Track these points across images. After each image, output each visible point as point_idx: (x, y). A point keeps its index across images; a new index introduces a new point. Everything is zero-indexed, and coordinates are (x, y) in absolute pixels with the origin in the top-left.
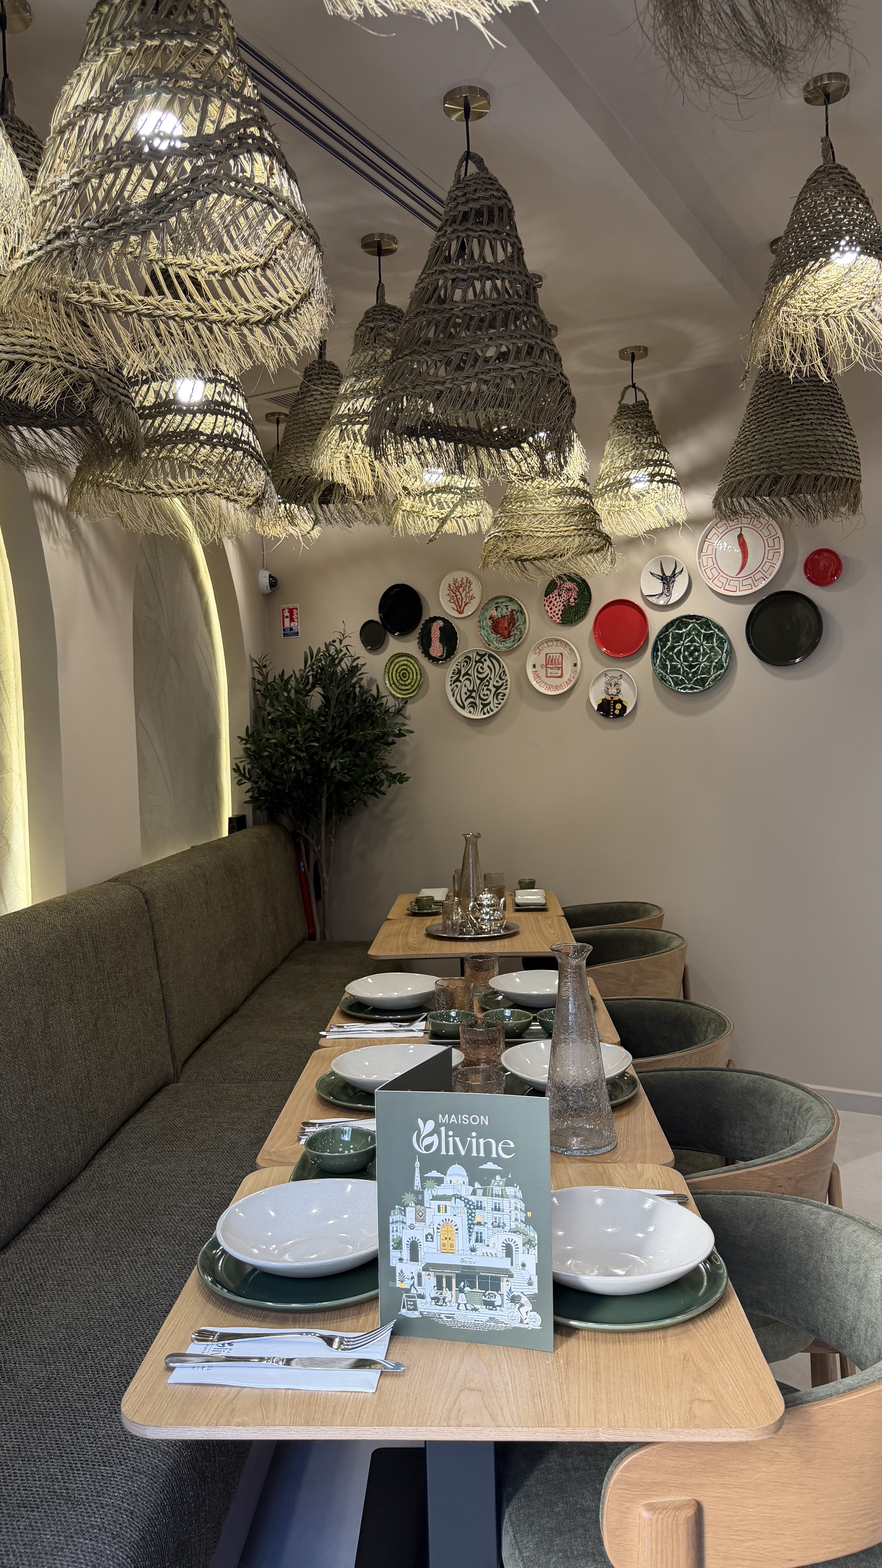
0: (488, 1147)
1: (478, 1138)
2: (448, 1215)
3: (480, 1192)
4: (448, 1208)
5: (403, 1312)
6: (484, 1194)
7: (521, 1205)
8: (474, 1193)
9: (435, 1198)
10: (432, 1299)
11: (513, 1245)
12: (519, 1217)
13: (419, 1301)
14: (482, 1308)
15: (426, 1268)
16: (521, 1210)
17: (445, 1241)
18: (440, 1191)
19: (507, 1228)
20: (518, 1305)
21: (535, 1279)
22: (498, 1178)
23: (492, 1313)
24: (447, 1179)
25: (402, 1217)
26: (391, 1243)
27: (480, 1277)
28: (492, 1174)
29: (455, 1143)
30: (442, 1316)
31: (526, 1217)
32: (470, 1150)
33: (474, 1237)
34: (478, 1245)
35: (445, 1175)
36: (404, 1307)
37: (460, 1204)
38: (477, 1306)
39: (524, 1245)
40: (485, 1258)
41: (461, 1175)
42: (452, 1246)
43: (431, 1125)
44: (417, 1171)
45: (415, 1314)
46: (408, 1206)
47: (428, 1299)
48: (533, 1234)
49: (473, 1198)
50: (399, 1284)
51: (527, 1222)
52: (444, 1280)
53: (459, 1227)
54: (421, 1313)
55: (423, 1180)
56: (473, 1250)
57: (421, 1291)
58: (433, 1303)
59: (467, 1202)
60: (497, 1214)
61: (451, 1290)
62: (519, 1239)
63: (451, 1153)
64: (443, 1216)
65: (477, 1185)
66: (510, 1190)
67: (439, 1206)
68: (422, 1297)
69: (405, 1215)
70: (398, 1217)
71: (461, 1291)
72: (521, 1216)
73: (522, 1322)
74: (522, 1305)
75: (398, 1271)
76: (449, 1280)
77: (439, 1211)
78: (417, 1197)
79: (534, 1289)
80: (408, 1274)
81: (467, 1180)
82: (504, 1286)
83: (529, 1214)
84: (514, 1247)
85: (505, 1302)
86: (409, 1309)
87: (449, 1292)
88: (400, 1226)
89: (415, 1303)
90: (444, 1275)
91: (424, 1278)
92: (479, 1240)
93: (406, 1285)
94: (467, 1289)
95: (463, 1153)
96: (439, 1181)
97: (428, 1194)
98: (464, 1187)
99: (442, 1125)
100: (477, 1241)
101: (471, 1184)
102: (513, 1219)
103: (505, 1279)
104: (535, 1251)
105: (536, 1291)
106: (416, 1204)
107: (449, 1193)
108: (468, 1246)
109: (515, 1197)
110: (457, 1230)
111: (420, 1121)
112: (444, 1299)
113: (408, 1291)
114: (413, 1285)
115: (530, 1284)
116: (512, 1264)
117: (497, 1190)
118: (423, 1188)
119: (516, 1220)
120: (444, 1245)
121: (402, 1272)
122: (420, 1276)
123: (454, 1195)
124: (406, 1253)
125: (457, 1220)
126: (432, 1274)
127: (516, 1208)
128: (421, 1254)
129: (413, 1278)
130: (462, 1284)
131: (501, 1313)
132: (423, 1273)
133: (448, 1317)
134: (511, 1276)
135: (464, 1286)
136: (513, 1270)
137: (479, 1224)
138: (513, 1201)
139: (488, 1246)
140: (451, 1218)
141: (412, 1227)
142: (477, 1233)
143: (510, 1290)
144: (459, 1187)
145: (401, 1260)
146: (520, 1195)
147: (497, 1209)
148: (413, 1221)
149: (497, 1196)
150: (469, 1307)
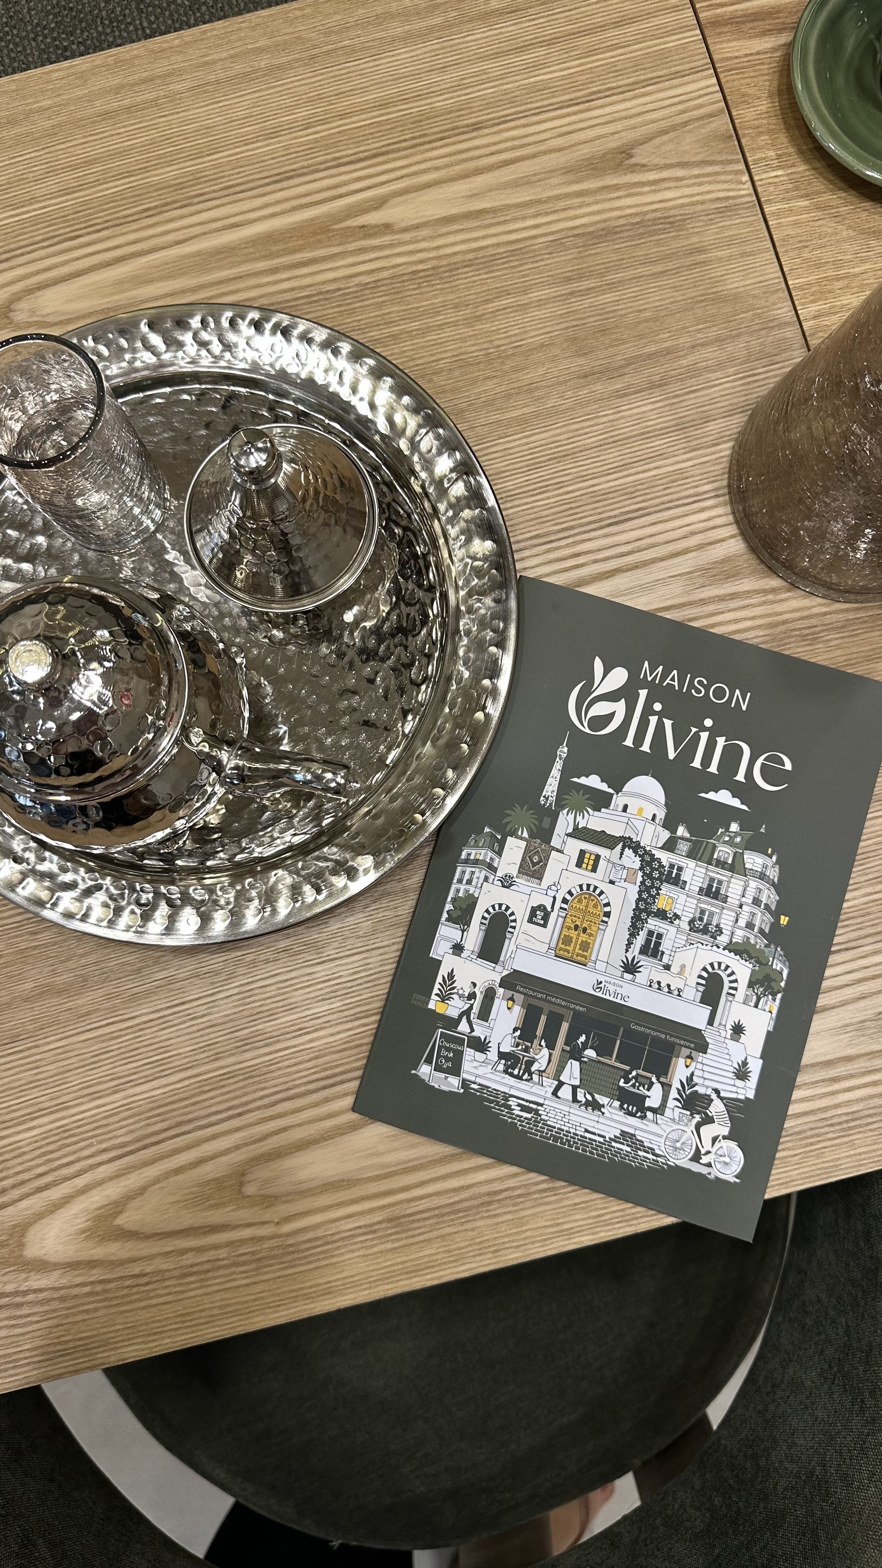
0: (731, 757)
1: (714, 733)
2: (596, 879)
3: (684, 847)
4: (602, 864)
5: (425, 1070)
6: (691, 855)
7: (770, 896)
8: (670, 846)
9: (579, 833)
10: (502, 1055)
11: (726, 980)
12: (757, 923)
13: (469, 1053)
14: (612, 1108)
15: (505, 983)
16: (767, 907)
17: (573, 934)
18: (595, 821)
19: (723, 939)
20: (697, 1118)
21: (755, 1067)
22: (734, 827)
23: (632, 1124)
24: (618, 801)
25: (490, 854)
26: (448, 907)
27: (630, 1034)
28: (726, 814)
29: (660, 727)
30: (513, 1102)
31: (775, 925)
32: (688, 753)
33: (640, 940)
34: (645, 961)
35: (618, 790)
36: (429, 1061)
37: (632, 860)
38: (602, 1100)
39: (751, 985)
40: (654, 995)
41: (654, 802)
42: (585, 946)
43: (619, 677)
44: (558, 765)
45: (453, 1084)
46: (513, 834)
47: (493, 1055)
48: (780, 966)
49: (665, 857)
50: (433, 1004)
51: (774, 935)
52: (543, 1019)
53: (615, 910)
54: (465, 1084)
55: (565, 786)
56: (630, 968)
57: (480, 1031)
58: (501, 1067)
59: (648, 860)
60: (709, 905)
61: (551, 1046)
62: (743, 970)
63: (646, 747)
64: (585, 877)
65: (681, 831)
66: (754, 861)
67: (582, 853)
68: (480, 1046)
69: (500, 854)
70: (483, 854)
71: (576, 1054)
72: (762, 920)
73: (696, 1157)
74: (709, 1120)
75: (443, 971)
76: (554, 1021)
77: (579, 864)
78: (540, 821)
79: (748, 1090)
80: (462, 984)
81: (661, 814)
82: (678, 1071)
83: (784, 920)
84: (726, 985)
85: (671, 1103)
86: (438, 1068)
87: (545, 1052)
88: (481, 873)
89: (459, 1056)
90: (546, 1007)
91: (499, 1005)
92: (652, 949)
93: (454, 1008)
94: (590, 1053)
95: (672, 754)
96: (601, 801)
97: (565, 822)
98: (650, 828)
99: (644, 684)
100: (644, 951)
101: (669, 824)
102: (742, 923)
103: (685, 1052)
104: (773, 1004)
105: (751, 1095)
106: (532, 835)
107: (615, 829)
108: (619, 956)
109: (762, 876)
110: (607, 914)
111: (598, 665)
112: (530, 1063)
113: (453, 1023)
114: (467, 1013)
115: (742, 1074)
116: (711, 1022)
117: (724, 852)
118: (561, 803)
119: (750, 926)
120: (567, 940)
121: (451, 975)
122: (490, 995)
123: (622, 839)
124: (474, 937)
125: (613, 895)
126: (519, 998)
127: (756, 902)
128: (509, 947)
129: (472, 996)
130: (583, 1039)
131: (652, 1127)
132: (500, 991)
133: (524, 1109)
134: (702, 1047)
135: (585, 1046)
136: (710, 1036)
137: (662, 914)
138: (753, 884)
139: (667, 967)
140: (602, 886)
141: (507, 883)
142: (650, 933)
143: (690, 1079)
144: (639, 825)
145: (458, 949)
146: (773, 873)
147: (712, 892)
148: (514, 871)
149: (721, 864)
150: (580, 1097)
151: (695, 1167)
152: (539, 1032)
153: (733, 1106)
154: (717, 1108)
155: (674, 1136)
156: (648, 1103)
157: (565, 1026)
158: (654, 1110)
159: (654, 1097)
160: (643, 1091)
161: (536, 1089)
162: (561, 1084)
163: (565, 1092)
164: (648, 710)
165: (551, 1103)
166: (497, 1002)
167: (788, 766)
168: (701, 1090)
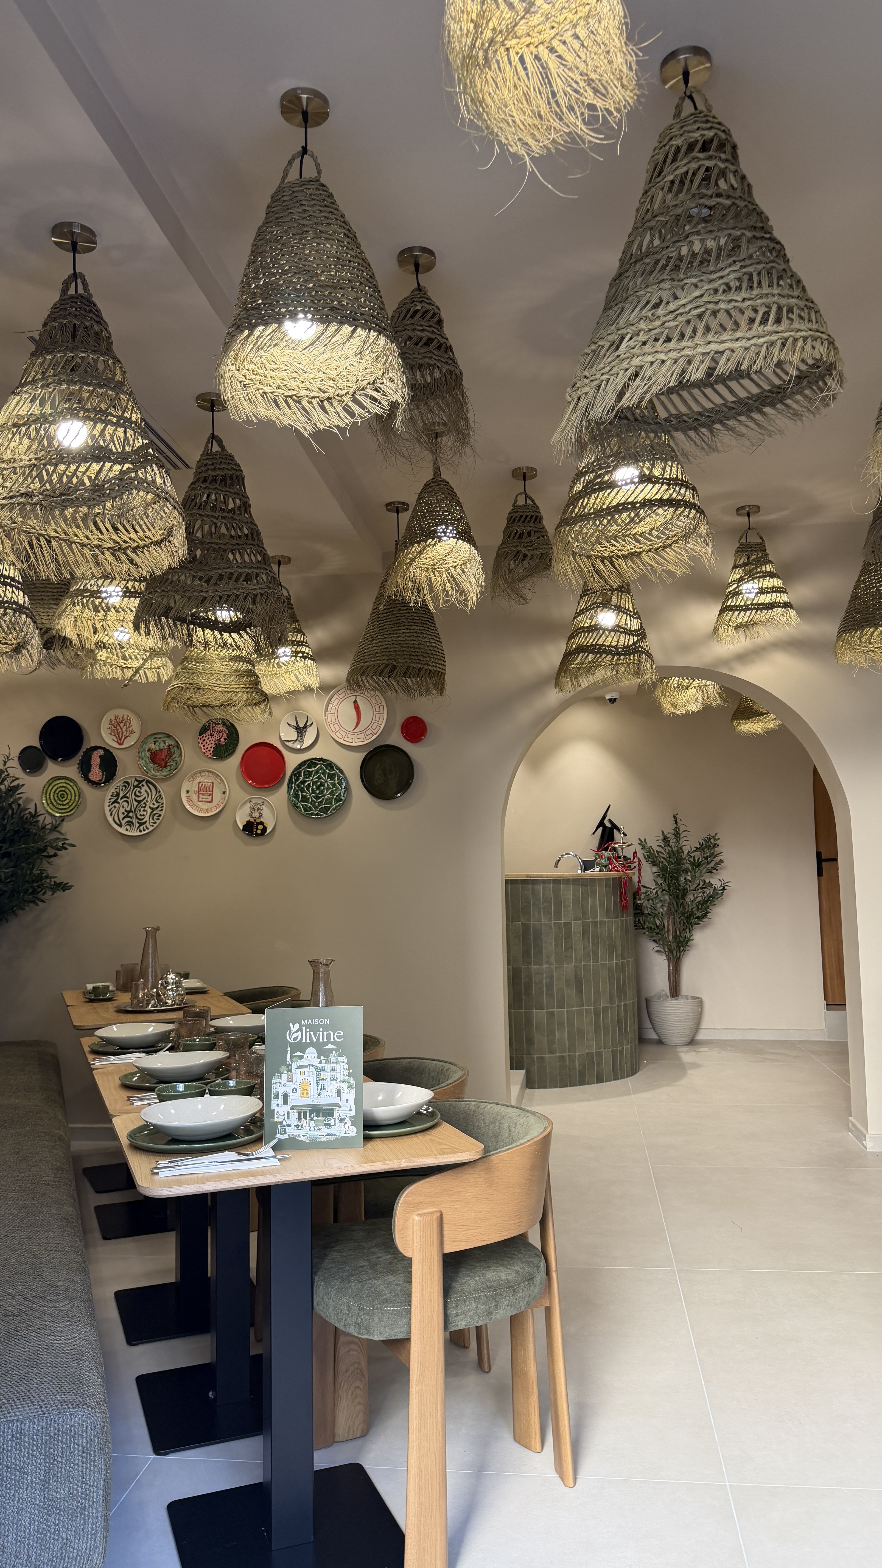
0: (329, 1036)
1: (323, 1031)
2: (305, 1077)
3: (324, 1062)
4: (306, 1072)
5: (279, 1136)
6: (326, 1063)
7: (346, 1066)
8: (320, 1062)
9: (298, 1067)
10: (295, 1126)
11: (342, 1089)
13: (287, 1128)
14: (323, 1128)
15: (291, 1109)
16: (347, 1069)
17: (304, 1091)
18: (301, 1063)
19: (338, 1080)
20: (344, 1124)
21: (353, 1107)
22: (334, 1052)
23: (329, 1130)
24: (305, 1056)
26: (273, 1096)
27: (323, 1110)
28: (331, 1050)
30: (301, 1136)
31: (349, 1073)
32: (318, 1039)
33: (320, 1087)
36: (279, 1133)
37: (313, 1069)
38: (320, 1127)
39: (347, 1089)
40: (326, 1099)
41: (314, 1053)
42: (307, 1093)
43: (297, 1026)
44: (289, 1052)
45: (286, 1136)
46: (283, 1073)
47: (293, 1126)
48: (353, 1082)
49: (320, 1066)
50: (276, 1120)
51: (349, 1075)
52: (302, 1114)
53: (311, 1082)
54: (289, 1135)
55: (292, 1057)
57: (288, 1122)
58: (296, 1129)
59: (316, 1068)
60: (333, 1073)
61: (306, 1119)
62: (345, 1086)
63: (308, 1041)
64: (303, 1077)
65: (322, 1058)
66: (340, 1059)
67: (300, 1072)
68: (289, 1125)
69: (281, 1079)
70: (278, 1080)
71: (312, 1119)
72: (346, 1072)
73: (345, 1133)
74: (346, 1123)
75: (276, 1112)
76: (305, 1113)
77: (300, 1075)
78: (288, 1067)
80: (281, 1113)
81: (316, 1055)
82: (336, 1114)
83: (351, 1071)
84: (342, 1091)
85: (337, 1122)
86: (282, 1134)
87: (305, 1121)
88: (278, 1085)
89: (285, 1129)
90: (302, 1111)
92: (323, 1089)
93: (281, 1119)
94: (315, 1118)
95: (315, 1040)
96: (301, 1057)
97: (294, 1065)
98: (315, 1060)
99: (303, 1025)
100: (321, 1089)
101: (319, 1057)
102: (342, 1075)
103: (337, 1109)
104: (353, 1091)
105: (354, 1114)
106: (287, 1072)
107: (306, 1063)
108: (316, 1093)
109: (343, 1062)
111: (291, 1024)
112: (302, 1125)
113: (281, 1123)
114: (284, 1119)
115: (351, 1110)
116: (341, 1100)
117: (333, 1059)
118: (292, 1062)
119: (344, 1075)
120: (303, 1094)
121: (278, 1112)
122: (288, 1113)
123: (309, 1065)
124: (281, 1100)
126: (295, 1111)
127: (344, 1069)
128: (289, 1100)
129: (284, 1115)
131: (334, 1129)
132: (290, 1111)
133: (304, 1136)
134: (340, 1107)
135: (314, 1116)
136: (341, 1103)
137: (323, 1079)
138: (342, 1064)
139: (327, 1092)
141: (285, 1085)
142: (322, 1085)
143: (339, 1115)
144: (311, 1060)
145: (278, 1105)
146: (346, 1061)
147: (333, 1070)
148: (286, 1082)
149: (333, 1063)
150: (316, 1128)
151: (346, 1135)
152: (302, 1117)
153: (351, 1118)
154: (347, 1120)
155: (339, 1130)
157: (308, 1114)
158: (333, 1126)
159: (332, 1123)
160: (330, 1122)
161: (305, 1131)
162: (310, 1127)
163: (312, 1129)
164: (306, 1032)
165: (309, 1132)
166: (290, 1114)
167: (342, 1034)
168: (342, 1117)
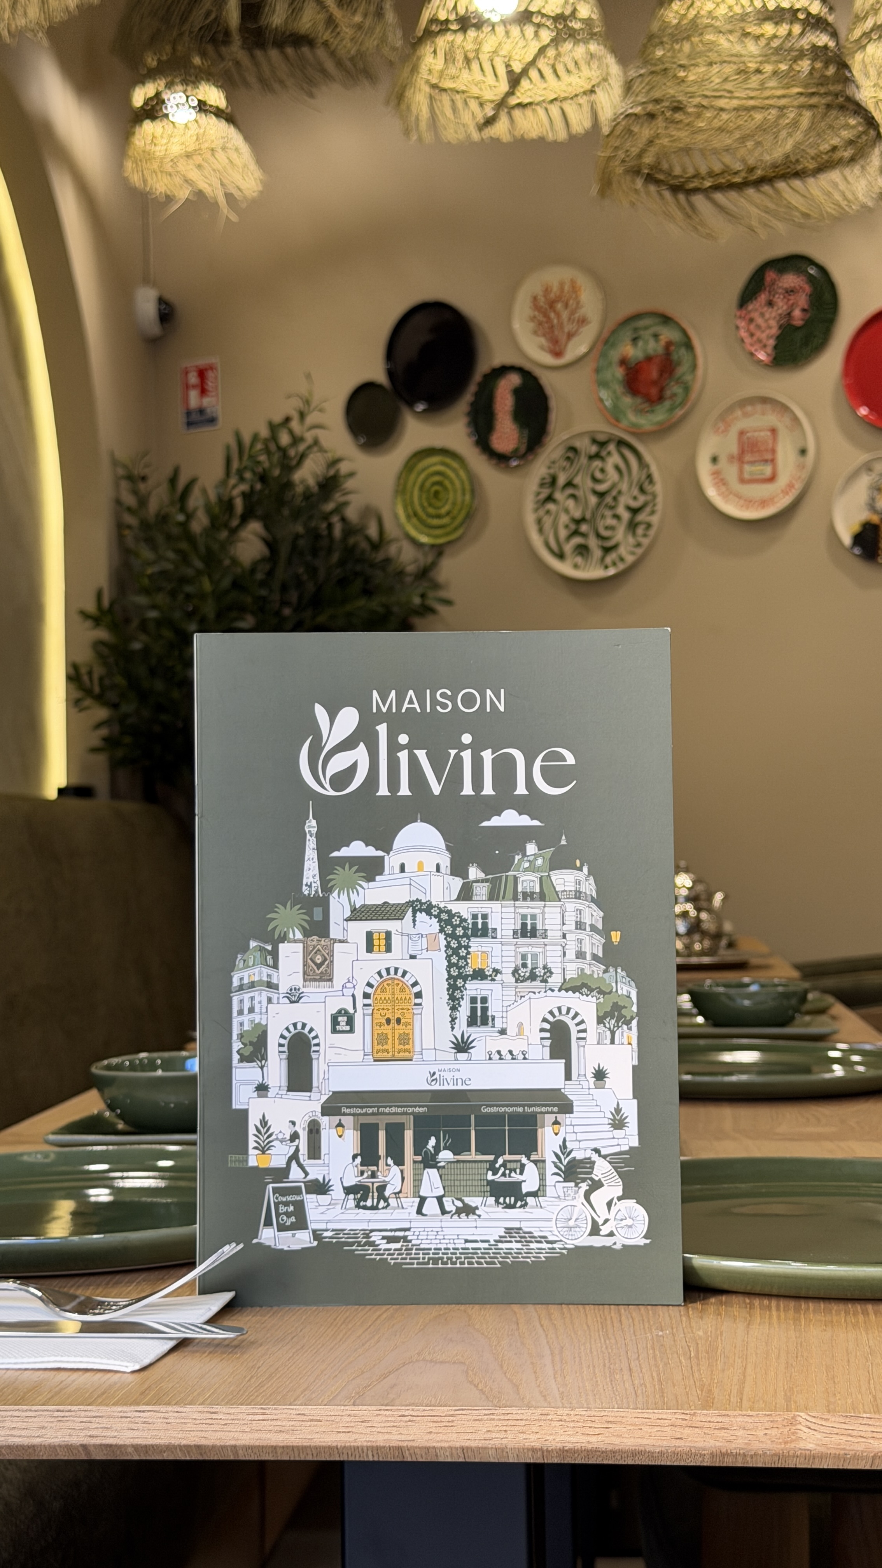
0: (504, 769)
1: (476, 749)
2: (395, 959)
3: (481, 890)
5: (267, 1236)
6: (493, 896)
7: (593, 915)
8: (466, 894)
9: (359, 914)
10: (348, 1190)
11: (571, 1024)
12: (587, 949)
13: (311, 1201)
14: (487, 1206)
15: (328, 1109)
16: (593, 928)
17: (387, 1029)
18: (372, 894)
19: (556, 980)
20: (584, 1187)
23: (515, 1217)
24: (392, 861)
25: (266, 971)
26: (236, 1045)
27: (483, 1120)
28: (517, 837)
29: (414, 762)
30: (376, 1237)
31: (608, 946)
33: (464, 1011)
36: (268, 1223)
37: (428, 925)
38: (472, 1201)
39: (600, 1020)
40: (497, 1067)
41: (432, 850)
42: (405, 1039)
43: (348, 719)
44: (311, 844)
45: (302, 1240)
46: (283, 939)
50: (254, 1160)
51: (610, 957)
52: (382, 1135)
53: (425, 986)
54: (316, 1235)
55: (327, 866)
56: (462, 1046)
57: (316, 1172)
58: (351, 1203)
59: (446, 919)
60: (528, 946)
61: (399, 1162)
62: (587, 1007)
63: (404, 790)
64: (381, 961)
65: (474, 873)
66: (564, 880)
67: (369, 935)
68: (320, 1188)
69: (275, 966)
70: (259, 973)
71: (429, 1161)
72: (594, 944)
73: (595, 1230)
74: (596, 1185)
75: (253, 1121)
76: (395, 1134)
77: (370, 949)
78: (310, 913)
79: (629, 1138)
80: (280, 1127)
81: (445, 860)
82: (548, 1142)
83: (616, 936)
84: (573, 1030)
85: (551, 1180)
86: (282, 1228)
87: (395, 1170)
90: (382, 1121)
91: (328, 1135)
92: (479, 1018)
93: (277, 1158)
94: (446, 1155)
95: (436, 789)
96: (372, 869)
97: (339, 906)
98: (438, 880)
99: (381, 717)
100: (472, 1021)
101: (459, 869)
102: (571, 954)
103: (549, 1118)
104: (630, 1034)
105: (635, 1142)
106: (307, 934)
107: (398, 895)
108: (446, 1038)
109: (578, 895)
111: (320, 713)
112: (382, 1188)
113: (282, 1173)
114: (295, 1157)
115: (618, 1123)
116: (568, 1076)
118: (327, 887)
119: (580, 955)
120: (382, 1039)
121: (264, 1122)
122: (314, 1129)
123: (410, 904)
124: (276, 1070)
126: (348, 1121)
127: (580, 925)
128: (319, 1068)
129: (295, 1136)
130: (432, 1142)
131: (538, 1213)
132: (325, 1121)
133: (390, 1240)
134: (567, 1107)
135: (437, 1149)
136: (571, 1091)
137: (480, 975)
138: (571, 906)
139: (503, 1032)
141: (294, 997)
143: (564, 1146)
144: (424, 881)
145: (262, 1089)
146: (590, 887)
147: (527, 931)
148: (298, 980)
149: (528, 896)
150: (449, 1205)
152: (382, 1150)
154: (602, 1169)
155: (564, 1215)
156: (525, 1189)
157: (409, 1136)
158: (534, 1194)
159: (529, 1180)
160: (516, 1177)
161: (397, 1214)
162: (423, 1200)
163: (431, 1207)
164: (394, 747)
165: (418, 1223)
166: (324, 1134)
168: (578, 1155)
